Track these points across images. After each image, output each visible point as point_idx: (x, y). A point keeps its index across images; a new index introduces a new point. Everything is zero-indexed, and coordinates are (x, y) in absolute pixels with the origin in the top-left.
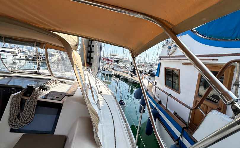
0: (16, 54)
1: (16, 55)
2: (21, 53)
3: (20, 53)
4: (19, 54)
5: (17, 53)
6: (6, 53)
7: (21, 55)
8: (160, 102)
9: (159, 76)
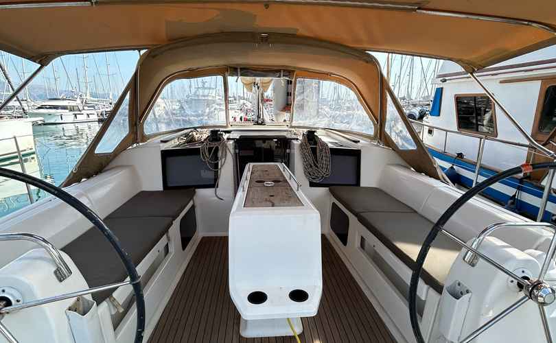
0: (80, 111)
1: (79, 113)
2: (89, 107)
3: (86, 108)
4: (84, 109)
5: (81, 108)
6: (59, 111)
7: (89, 112)
8: (460, 155)
9: (439, 115)
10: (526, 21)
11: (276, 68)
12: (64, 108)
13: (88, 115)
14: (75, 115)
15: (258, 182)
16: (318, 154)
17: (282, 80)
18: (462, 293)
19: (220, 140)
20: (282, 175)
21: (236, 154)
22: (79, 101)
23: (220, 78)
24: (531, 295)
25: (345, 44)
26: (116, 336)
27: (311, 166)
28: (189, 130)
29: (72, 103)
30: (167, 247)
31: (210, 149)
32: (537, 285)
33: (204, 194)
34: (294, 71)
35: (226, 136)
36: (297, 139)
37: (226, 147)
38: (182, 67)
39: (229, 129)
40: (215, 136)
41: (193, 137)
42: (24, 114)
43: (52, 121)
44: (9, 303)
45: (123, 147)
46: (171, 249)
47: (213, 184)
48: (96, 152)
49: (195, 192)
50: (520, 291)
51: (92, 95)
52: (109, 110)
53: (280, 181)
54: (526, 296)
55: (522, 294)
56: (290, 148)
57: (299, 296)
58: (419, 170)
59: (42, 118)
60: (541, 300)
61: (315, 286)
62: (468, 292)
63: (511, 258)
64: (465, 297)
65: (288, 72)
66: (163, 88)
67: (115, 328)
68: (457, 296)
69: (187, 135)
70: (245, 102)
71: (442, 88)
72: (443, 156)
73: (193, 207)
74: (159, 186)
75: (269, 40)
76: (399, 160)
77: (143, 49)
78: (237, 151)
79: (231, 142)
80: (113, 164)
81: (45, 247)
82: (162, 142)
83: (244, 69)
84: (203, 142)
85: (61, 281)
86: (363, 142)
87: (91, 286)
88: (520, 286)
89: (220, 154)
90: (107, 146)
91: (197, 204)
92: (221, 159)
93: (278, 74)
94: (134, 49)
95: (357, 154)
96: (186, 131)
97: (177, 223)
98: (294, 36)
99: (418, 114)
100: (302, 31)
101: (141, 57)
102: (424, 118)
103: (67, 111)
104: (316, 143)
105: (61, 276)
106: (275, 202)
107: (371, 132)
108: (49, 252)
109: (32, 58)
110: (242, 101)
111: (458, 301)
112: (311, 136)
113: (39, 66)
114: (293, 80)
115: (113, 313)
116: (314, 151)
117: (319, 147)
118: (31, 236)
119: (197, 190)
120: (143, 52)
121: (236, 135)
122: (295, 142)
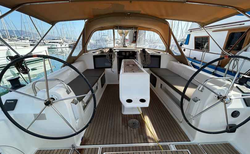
5: (63, 43)
8: (195, 58)
9: (188, 44)
10: (226, 6)
11: (131, 26)
12: (57, 42)
13: (65, 45)
14: (61, 45)
15: (127, 65)
16: (146, 57)
17: (134, 31)
18: (197, 101)
19: (112, 52)
20: (135, 63)
21: (118, 57)
22: (62, 40)
23: (112, 30)
24: (222, 101)
25: (157, 17)
26: (84, 112)
27: (144, 61)
28: (101, 49)
29: (60, 41)
30: (97, 87)
31: (109, 55)
32: (225, 97)
33: (108, 70)
34: (138, 28)
35: (114, 51)
36: (139, 52)
37: (115, 54)
38: (99, 26)
39: (115, 49)
40: (111, 50)
41: (103, 51)
42: (45, 44)
43: (54, 47)
44: (54, 100)
45: (80, 54)
46: (98, 87)
47: (111, 67)
48: (72, 56)
49: (104, 70)
50: (218, 99)
51: (66, 38)
52: (72, 43)
53: (134, 65)
54: (220, 101)
55: (219, 100)
56: (136, 55)
57: (143, 101)
58: (181, 62)
59: (50, 46)
60: (226, 102)
61: (148, 98)
62: (199, 100)
63: (216, 89)
64: (199, 102)
65: (136, 28)
66: (92, 34)
67: (84, 110)
68: (196, 101)
69: (101, 51)
70: (118, 40)
71: (190, 34)
72: (189, 58)
73: (104, 74)
74: (93, 67)
75: (130, 15)
76: (174, 59)
77: (86, 19)
78: (118, 56)
79: (116, 53)
80: (77, 60)
81: (63, 83)
82: (93, 53)
83: (121, 27)
84: (106, 53)
85: (68, 94)
86: (161, 53)
87: (76, 95)
88: (218, 98)
89: (113, 57)
90: (75, 54)
91: (106, 73)
92: (113, 58)
93: (132, 29)
94: (83, 20)
95: (159, 57)
96: (100, 49)
97: (100, 79)
98: (139, 13)
99: (180, 44)
100: (142, 12)
101: (86, 23)
102: (182, 46)
103: (58, 44)
104: (145, 53)
105: (68, 92)
106: (135, 71)
107: (165, 49)
108: (64, 85)
109: (49, 23)
110: (117, 40)
111: (196, 103)
112: (144, 51)
113: (52, 26)
114: (137, 31)
115: (83, 105)
116: (145, 56)
117: (146, 54)
118: (58, 79)
119: (105, 69)
120: (86, 20)
121: (118, 51)
122: (138, 53)
